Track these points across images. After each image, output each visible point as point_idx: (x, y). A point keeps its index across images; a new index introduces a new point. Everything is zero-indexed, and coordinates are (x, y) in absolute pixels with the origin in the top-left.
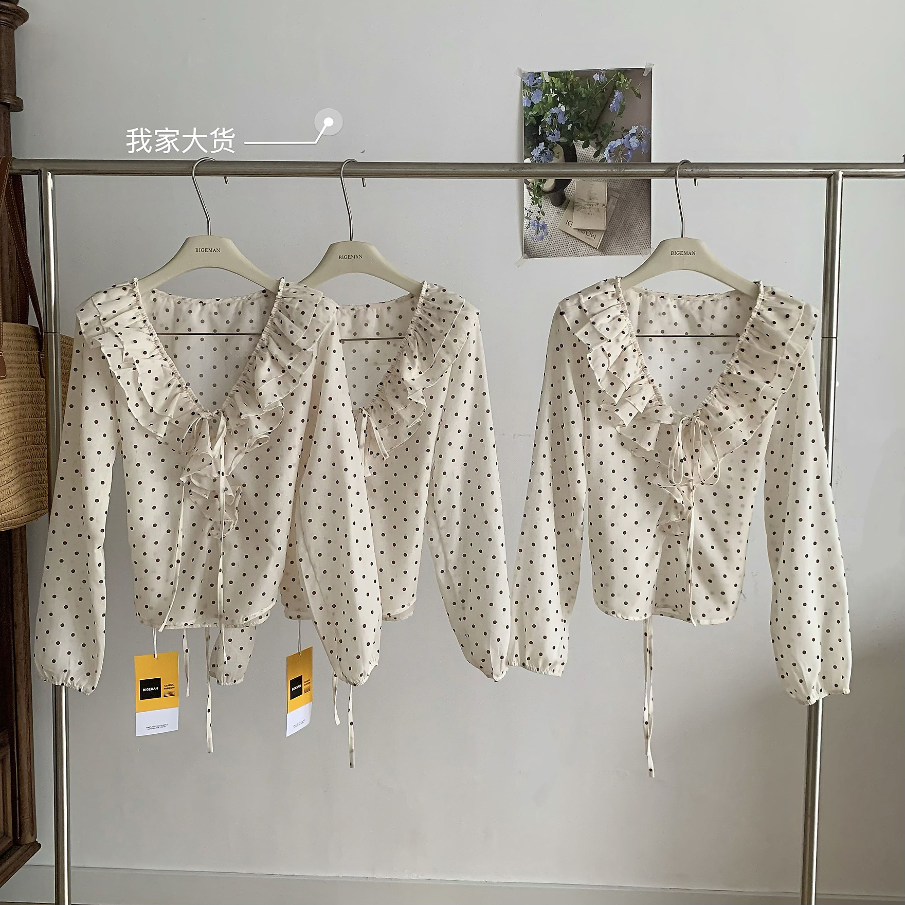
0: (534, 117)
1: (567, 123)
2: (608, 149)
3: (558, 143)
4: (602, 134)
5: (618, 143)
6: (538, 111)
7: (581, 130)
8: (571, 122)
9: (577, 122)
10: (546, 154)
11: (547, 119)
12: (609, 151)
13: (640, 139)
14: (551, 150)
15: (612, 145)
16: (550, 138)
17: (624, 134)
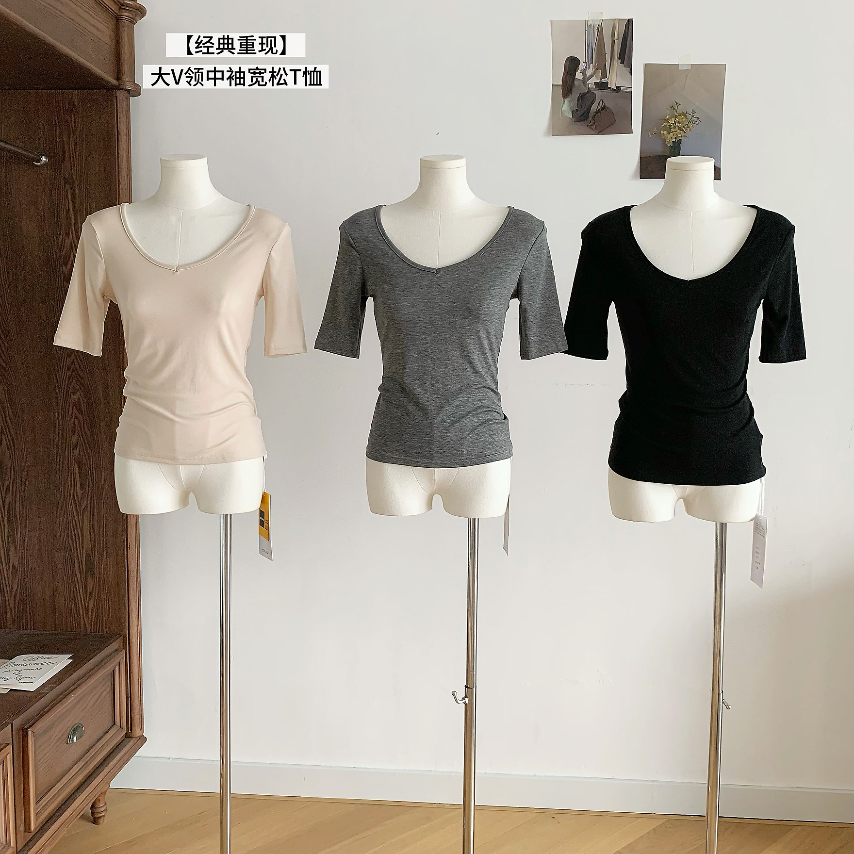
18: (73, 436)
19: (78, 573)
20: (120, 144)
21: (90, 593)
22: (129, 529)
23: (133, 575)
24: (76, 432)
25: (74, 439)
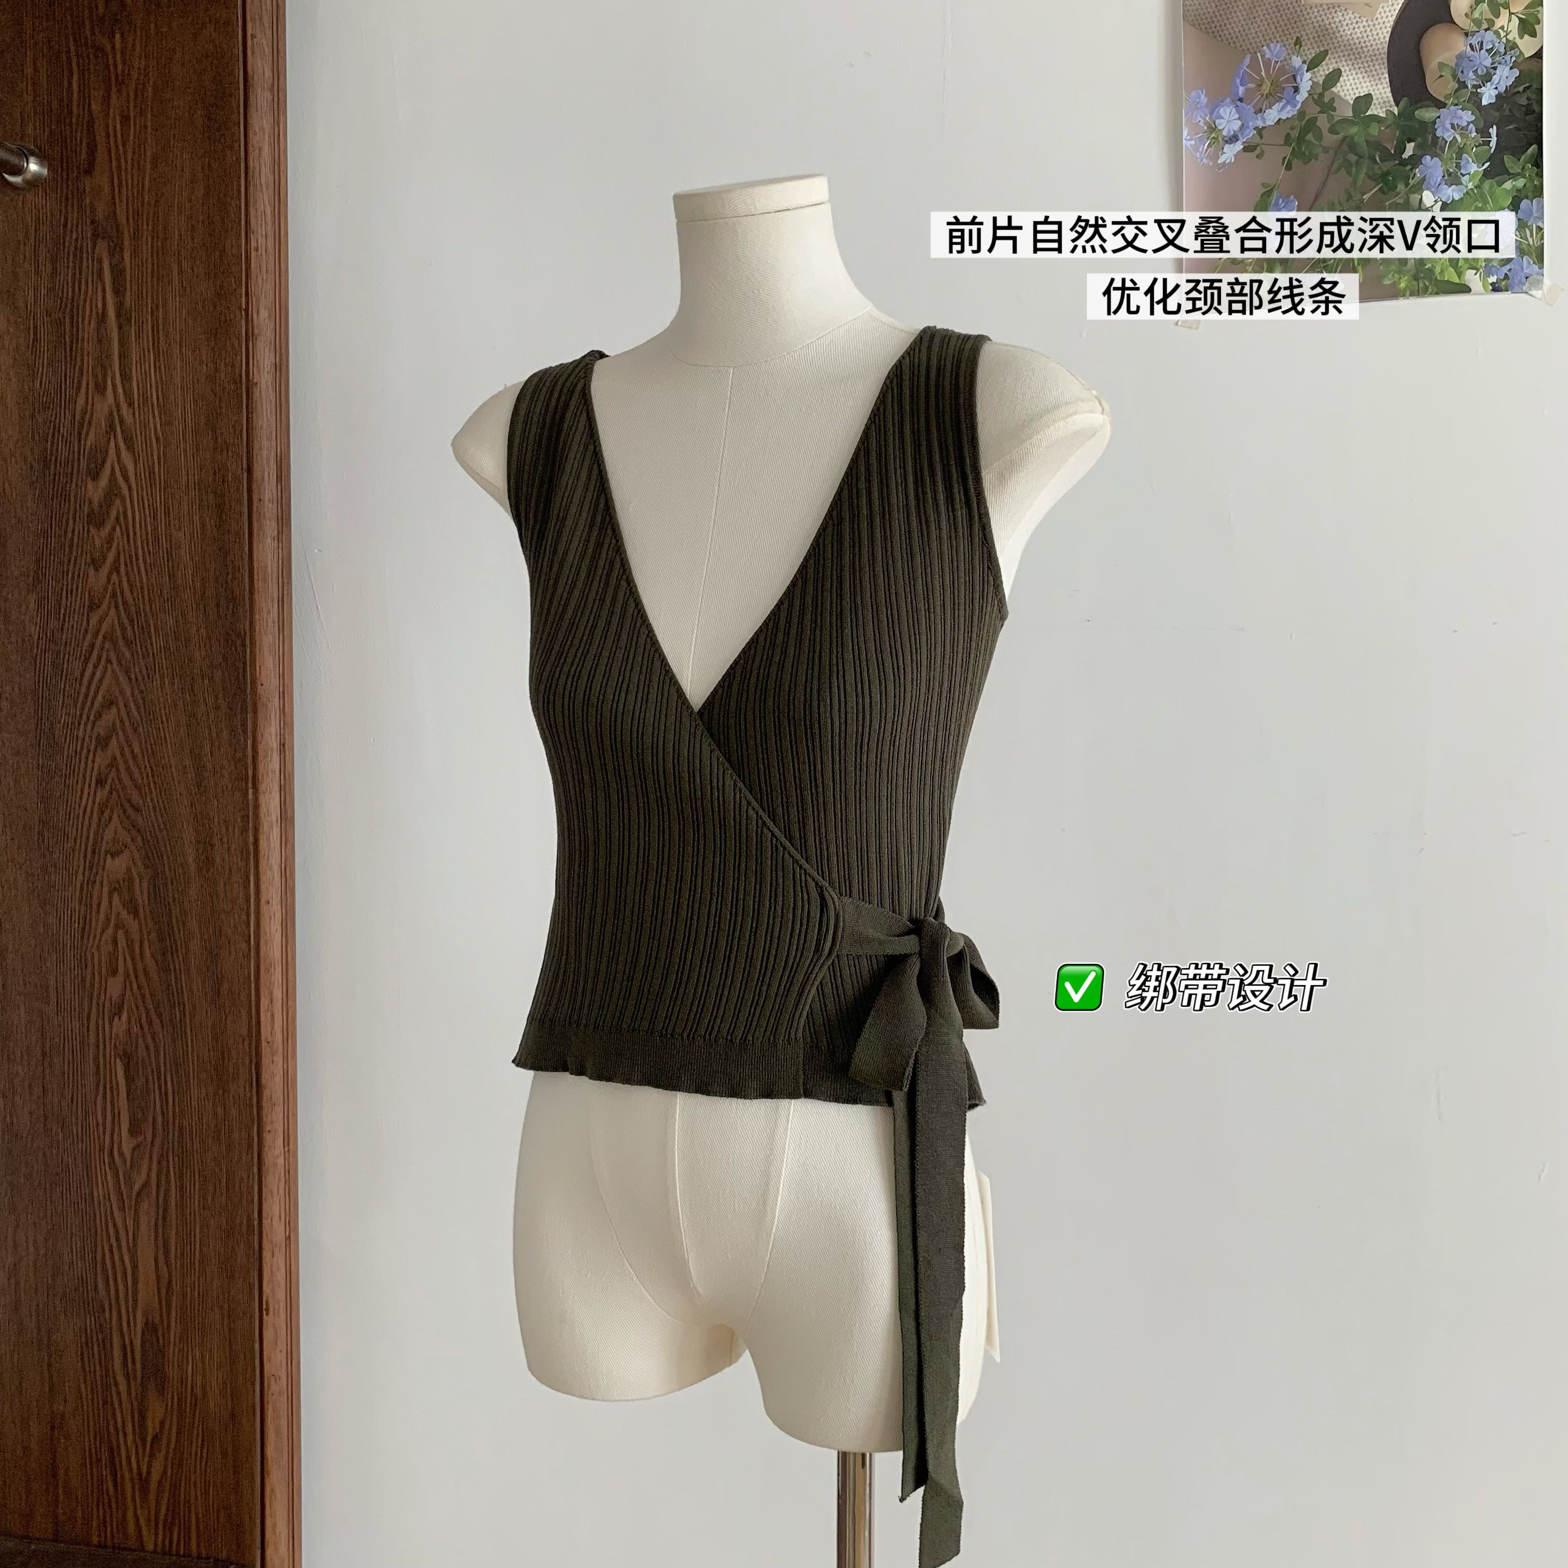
0: (1509, 174)
1: (1415, 160)
2: (1302, 96)
3: (1441, 105)
4: (1320, 137)
5: (1272, 115)
6: (1498, 190)
7: (1375, 145)
8: (1404, 163)
9: (1387, 166)
10: (1475, 72)
11: (1473, 168)
12: (1296, 90)
13: (1212, 128)
14: (1463, 85)
15: (1289, 108)
16: (1467, 117)
17: (1257, 140)
18: (111, 980)
19: (121, 1380)
20: (253, 113)
21: (156, 1438)
22: (266, 1255)
23: (276, 1388)
24: (121, 970)
25: (115, 986)
